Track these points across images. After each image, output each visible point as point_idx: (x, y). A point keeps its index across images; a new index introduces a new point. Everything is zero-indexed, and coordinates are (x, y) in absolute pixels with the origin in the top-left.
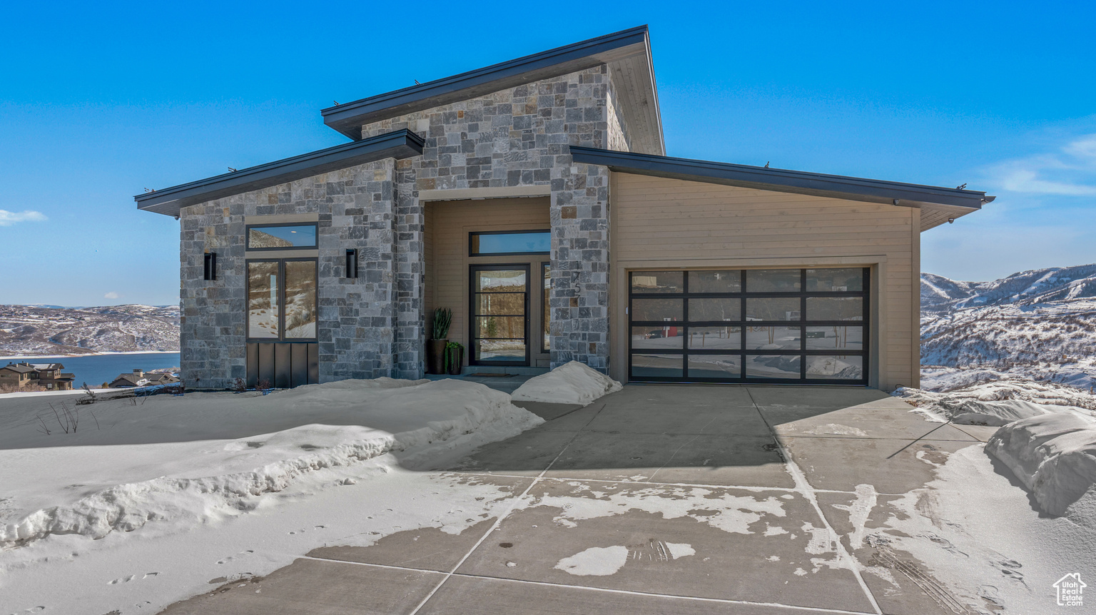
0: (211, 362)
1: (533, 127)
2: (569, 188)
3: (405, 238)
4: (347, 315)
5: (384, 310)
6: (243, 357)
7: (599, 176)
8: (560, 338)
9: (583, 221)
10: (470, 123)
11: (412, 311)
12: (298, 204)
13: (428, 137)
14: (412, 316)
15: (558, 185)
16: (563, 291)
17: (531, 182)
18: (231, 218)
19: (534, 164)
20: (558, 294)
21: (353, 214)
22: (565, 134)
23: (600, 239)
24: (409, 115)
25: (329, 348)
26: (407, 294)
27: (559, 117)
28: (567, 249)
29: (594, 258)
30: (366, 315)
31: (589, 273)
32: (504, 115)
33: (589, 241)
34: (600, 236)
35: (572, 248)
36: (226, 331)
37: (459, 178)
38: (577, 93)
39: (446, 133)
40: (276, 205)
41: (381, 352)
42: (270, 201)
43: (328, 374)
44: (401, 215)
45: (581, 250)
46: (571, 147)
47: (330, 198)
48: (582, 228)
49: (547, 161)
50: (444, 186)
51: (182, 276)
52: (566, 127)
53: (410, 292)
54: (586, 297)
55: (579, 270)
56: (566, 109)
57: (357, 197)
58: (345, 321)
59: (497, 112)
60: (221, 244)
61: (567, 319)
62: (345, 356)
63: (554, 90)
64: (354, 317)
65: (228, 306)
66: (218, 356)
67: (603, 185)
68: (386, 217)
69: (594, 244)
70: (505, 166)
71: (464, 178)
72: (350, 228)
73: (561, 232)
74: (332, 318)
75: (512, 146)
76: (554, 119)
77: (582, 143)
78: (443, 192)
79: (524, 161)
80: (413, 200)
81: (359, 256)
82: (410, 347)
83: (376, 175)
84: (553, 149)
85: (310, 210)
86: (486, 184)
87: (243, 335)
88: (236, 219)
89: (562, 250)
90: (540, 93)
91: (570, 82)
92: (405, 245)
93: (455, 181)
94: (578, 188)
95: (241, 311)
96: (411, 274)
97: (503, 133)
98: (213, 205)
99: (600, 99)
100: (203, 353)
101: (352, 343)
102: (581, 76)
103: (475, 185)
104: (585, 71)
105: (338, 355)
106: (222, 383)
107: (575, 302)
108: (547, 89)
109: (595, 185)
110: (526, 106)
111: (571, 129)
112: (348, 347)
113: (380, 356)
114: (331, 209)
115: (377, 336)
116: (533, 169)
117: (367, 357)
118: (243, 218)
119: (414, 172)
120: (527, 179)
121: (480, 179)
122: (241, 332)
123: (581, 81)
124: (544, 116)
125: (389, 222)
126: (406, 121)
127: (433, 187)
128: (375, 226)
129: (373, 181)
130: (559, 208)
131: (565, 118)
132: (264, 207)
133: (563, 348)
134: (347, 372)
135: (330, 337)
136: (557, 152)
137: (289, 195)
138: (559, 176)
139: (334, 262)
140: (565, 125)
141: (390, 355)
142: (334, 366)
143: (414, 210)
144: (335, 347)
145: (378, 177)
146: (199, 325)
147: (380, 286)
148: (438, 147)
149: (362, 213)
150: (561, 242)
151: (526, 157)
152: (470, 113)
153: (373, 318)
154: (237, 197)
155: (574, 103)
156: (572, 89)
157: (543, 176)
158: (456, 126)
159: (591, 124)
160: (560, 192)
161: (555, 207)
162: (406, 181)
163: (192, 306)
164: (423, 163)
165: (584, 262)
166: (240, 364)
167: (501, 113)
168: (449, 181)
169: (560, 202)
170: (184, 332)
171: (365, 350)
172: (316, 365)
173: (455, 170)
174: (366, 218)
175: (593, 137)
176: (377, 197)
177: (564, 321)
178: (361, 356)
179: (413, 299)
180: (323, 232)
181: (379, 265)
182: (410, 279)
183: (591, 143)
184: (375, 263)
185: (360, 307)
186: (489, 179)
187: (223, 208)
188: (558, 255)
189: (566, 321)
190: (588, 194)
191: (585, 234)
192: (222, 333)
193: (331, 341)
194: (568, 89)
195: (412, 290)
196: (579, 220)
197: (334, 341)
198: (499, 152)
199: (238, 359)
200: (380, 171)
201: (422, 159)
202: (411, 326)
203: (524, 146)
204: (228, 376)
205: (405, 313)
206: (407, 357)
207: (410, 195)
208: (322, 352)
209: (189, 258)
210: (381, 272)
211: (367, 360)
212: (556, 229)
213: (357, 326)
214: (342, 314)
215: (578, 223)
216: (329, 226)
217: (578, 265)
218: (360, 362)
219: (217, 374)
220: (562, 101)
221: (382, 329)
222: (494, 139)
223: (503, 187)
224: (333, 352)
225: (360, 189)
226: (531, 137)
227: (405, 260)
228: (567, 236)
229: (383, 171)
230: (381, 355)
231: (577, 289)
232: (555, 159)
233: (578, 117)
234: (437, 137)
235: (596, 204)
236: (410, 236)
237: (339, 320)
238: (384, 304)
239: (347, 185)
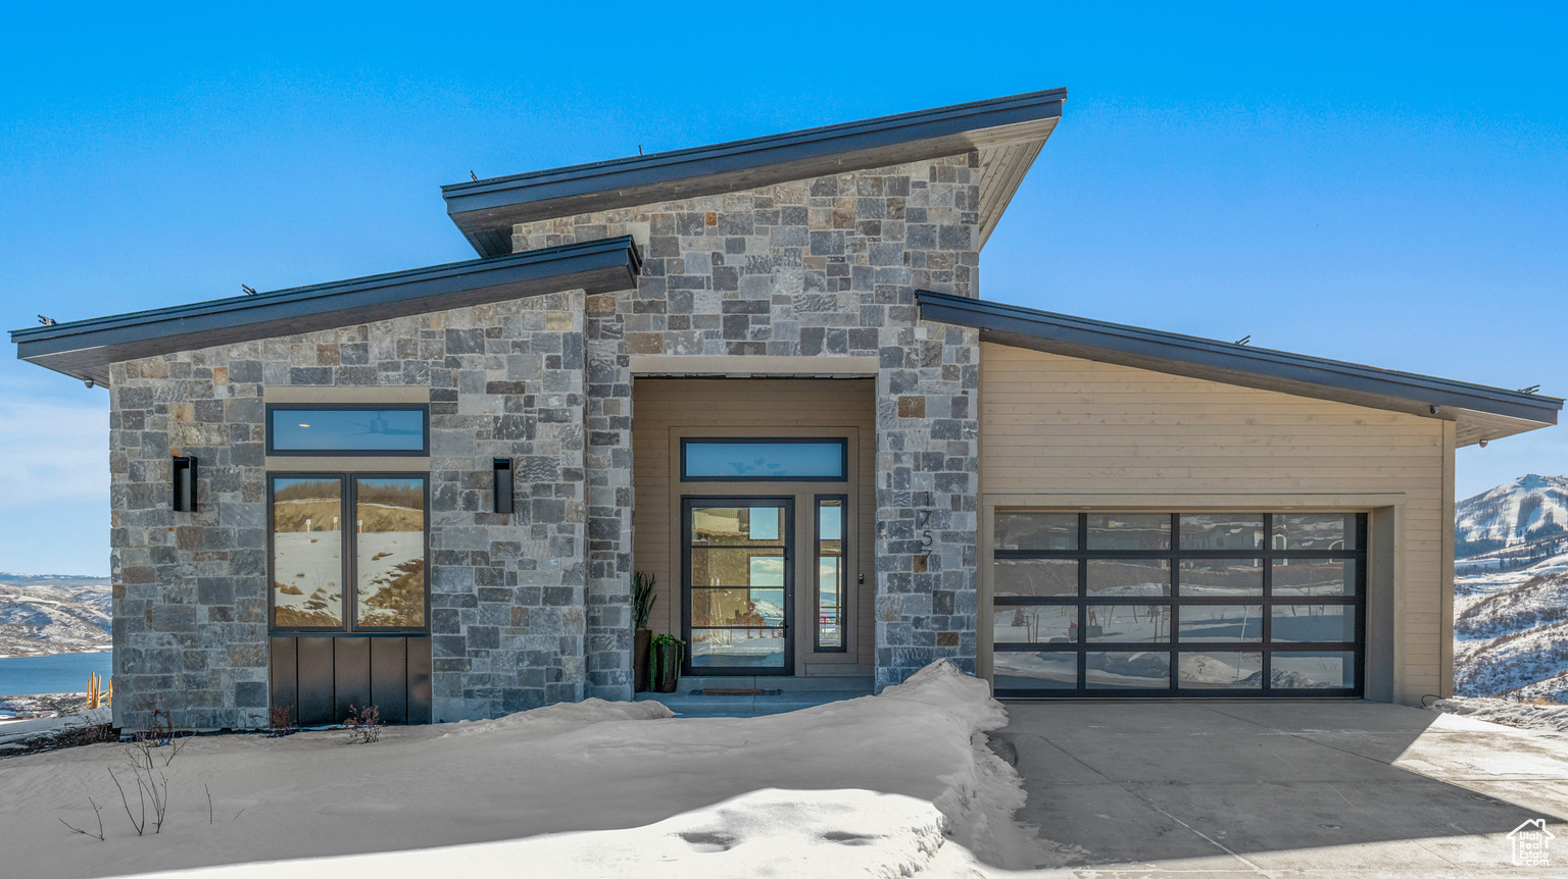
0: (187, 676)
1: (847, 253)
2: (911, 363)
3: (602, 441)
4: (492, 582)
5: (568, 575)
6: (262, 665)
7: (965, 345)
8: (896, 625)
9: (937, 423)
10: (729, 236)
11: (618, 576)
12: (384, 367)
13: (646, 256)
14: (619, 585)
15: (892, 357)
16: (901, 544)
17: (844, 351)
18: (231, 389)
19: (849, 318)
20: (892, 548)
21: (503, 393)
22: (904, 269)
23: (967, 454)
24: (611, 213)
25: (455, 645)
26: (608, 546)
27: (894, 238)
28: (908, 471)
29: (955, 487)
30: (531, 583)
31: (946, 513)
32: (794, 227)
33: (947, 458)
34: (965, 449)
35: (917, 468)
36: (223, 614)
37: (709, 335)
38: (926, 197)
39: (682, 252)
40: (334, 368)
41: (563, 652)
42: (321, 358)
43: (453, 694)
44: (595, 399)
45: (933, 473)
46: (918, 293)
47: (454, 359)
48: (934, 435)
49: (873, 314)
50: (680, 348)
51: (115, 503)
52: (906, 258)
53: (613, 542)
54: (942, 554)
55: (930, 508)
56: (906, 225)
57: (511, 360)
58: (486, 595)
59: (780, 221)
60: (208, 440)
61: (909, 591)
62: (488, 660)
63: (885, 189)
64: (508, 587)
65: (226, 564)
66: (204, 664)
67: (972, 363)
68: (572, 400)
69: (955, 464)
70: (796, 318)
71: (718, 336)
72: (496, 419)
73: (898, 441)
74: (459, 588)
75: (809, 283)
76: (884, 240)
77: (935, 285)
78: (674, 359)
79: (830, 312)
80: (618, 372)
81: (516, 472)
82: (614, 643)
83: (550, 320)
84: (884, 294)
85: (410, 380)
86: (759, 349)
87: (262, 621)
88: (243, 391)
89: (900, 472)
90: (859, 193)
91: (914, 178)
92: (605, 454)
93: (700, 340)
94: (927, 365)
95: (256, 574)
96: (615, 508)
97: (792, 259)
98: (188, 360)
99: (967, 212)
100: (167, 659)
101: (502, 635)
102: (933, 168)
103: (738, 350)
104: (940, 160)
105: (474, 660)
106: (214, 717)
107: (923, 562)
108: (873, 186)
109: (958, 361)
110: (835, 213)
111: (915, 261)
112: (495, 644)
113: (560, 660)
114: (455, 380)
115: (555, 623)
116: (848, 328)
117: (535, 662)
118: (260, 390)
119: (619, 319)
120: (836, 343)
121: (749, 339)
122: (257, 615)
123: (933, 177)
124: (867, 234)
125: (578, 410)
126: (603, 223)
127: (657, 350)
128: (549, 416)
129: (545, 332)
130: (895, 398)
131: (904, 241)
132: (308, 370)
133: (901, 642)
134: (491, 692)
135: (457, 623)
136: (890, 299)
137: (365, 348)
138: (894, 343)
139: (463, 481)
140: (905, 253)
141: (581, 657)
142: (464, 680)
143: (620, 391)
144: (467, 645)
145: (555, 325)
146: (158, 601)
147: (560, 530)
148: (666, 276)
149: (522, 391)
150: (897, 458)
151: (835, 305)
152: (729, 219)
153: (546, 589)
154: (245, 346)
155: (920, 215)
156: (918, 190)
157: (865, 340)
158: (703, 240)
159: (951, 255)
160: (895, 370)
161: (885, 395)
162: (604, 336)
163: (139, 563)
164: (637, 305)
165: (938, 494)
166: (255, 679)
167: (787, 224)
168: (689, 340)
169: (895, 388)
170: (120, 616)
171: (530, 648)
172: (425, 678)
173: (700, 321)
174: (530, 401)
175: (954, 277)
176: (554, 362)
177: (902, 596)
178: (522, 661)
179: (619, 555)
180: (438, 423)
181: (559, 489)
182: (614, 517)
183: (952, 286)
184: (550, 486)
185: (520, 568)
186: (766, 341)
187: (212, 368)
188: (892, 481)
189: (906, 595)
190: (945, 376)
191: (939, 445)
192: (212, 616)
193: (458, 631)
194: (911, 190)
195: (617, 538)
196: (929, 420)
197: (464, 631)
198: (784, 293)
199: (250, 669)
200: (559, 313)
201: (635, 295)
202: (615, 605)
203: (832, 286)
204: (228, 702)
205: (603, 580)
206: (608, 660)
207: (612, 362)
208: (437, 653)
209: (132, 465)
210: (563, 503)
211: (534, 667)
212: (889, 435)
213: (513, 604)
214: (481, 579)
215: (927, 426)
216: (453, 413)
217: (927, 499)
218: (520, 673)
219: (202, 700)
220: (899, 209)
221: (565, 609)
222: (774, 269)
223: (792, 358)
224: (462, 652)
225: (516, 345)
226: (843, 270)
227: (603, 481)
228: (909, 447)
229: (567, 313)
230: (563, 658)
231: (925, 540)
232: (887, 312)
233: (927, 240)
234: (666, 258)
235: (960, 395)
236: (612, 439)
237: (476, 593)
238: (568, 562)
239: (489, 335)
